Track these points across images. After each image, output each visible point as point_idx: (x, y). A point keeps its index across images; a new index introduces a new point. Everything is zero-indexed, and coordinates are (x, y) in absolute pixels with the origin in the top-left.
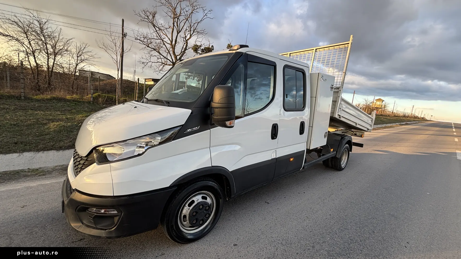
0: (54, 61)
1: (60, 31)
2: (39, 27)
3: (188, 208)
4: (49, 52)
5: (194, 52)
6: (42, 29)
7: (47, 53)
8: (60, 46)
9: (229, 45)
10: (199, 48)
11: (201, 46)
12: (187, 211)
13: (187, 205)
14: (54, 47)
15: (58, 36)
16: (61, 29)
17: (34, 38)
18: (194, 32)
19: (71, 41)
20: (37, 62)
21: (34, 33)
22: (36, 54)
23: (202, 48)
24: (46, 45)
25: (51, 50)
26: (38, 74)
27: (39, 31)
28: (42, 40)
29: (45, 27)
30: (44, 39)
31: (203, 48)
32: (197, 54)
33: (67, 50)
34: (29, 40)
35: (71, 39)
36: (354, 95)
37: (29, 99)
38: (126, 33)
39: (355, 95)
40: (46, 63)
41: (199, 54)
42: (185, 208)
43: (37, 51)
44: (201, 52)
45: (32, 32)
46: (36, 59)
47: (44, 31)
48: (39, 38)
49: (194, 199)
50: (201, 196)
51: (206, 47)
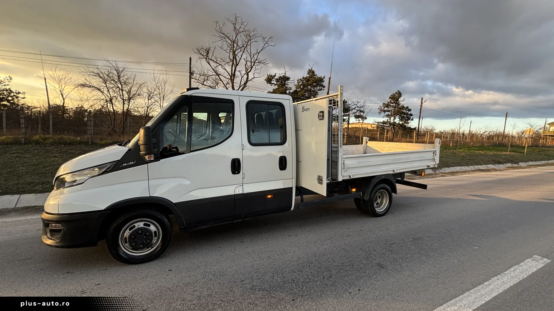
0: (129, 106)
1: (135, 77)
2: (117, 75)
3: (129, 231)
4: (124, 98)
5: (268, 83)
6: (119, 77)
7: (123, 99)
8: (134, 90)
9: (309, 70)
10: (273, 78)
11: (275, 76)
12: (127, 234)
13: (128, 229)
14: (129, 92)
15: (132, 82)
16: (135, 75)
17: (113, 86)
18: (254, 63)
19: (143, 85)
20: (114, 108)
21: (112, 82)
22: (113, 101)
23: (276, 77)
24: (122, 91)
25: (126, 96)
26: (114, 120)
27: (116, 79)
28: (118, 87)
29: (122, 75)
30: (120, 87)
31: (278, 77)
32: (272, 85)
33: (139, 95)
34: (108, 89)
35: (144, 83)
36: (506, 119)
37: (95, 144)
38: (194, 71)
39: (508, 119)
40: (122, 108)
41: (273, 85)
42: (127, 231)
43: (114, 98)
44: (275, 83)
45: (111, 81)
46: (114, 106)
47: (121, 79)
48: (116, 85)
49: (136, 225)
50: (144, 223)
51: (281, 76)
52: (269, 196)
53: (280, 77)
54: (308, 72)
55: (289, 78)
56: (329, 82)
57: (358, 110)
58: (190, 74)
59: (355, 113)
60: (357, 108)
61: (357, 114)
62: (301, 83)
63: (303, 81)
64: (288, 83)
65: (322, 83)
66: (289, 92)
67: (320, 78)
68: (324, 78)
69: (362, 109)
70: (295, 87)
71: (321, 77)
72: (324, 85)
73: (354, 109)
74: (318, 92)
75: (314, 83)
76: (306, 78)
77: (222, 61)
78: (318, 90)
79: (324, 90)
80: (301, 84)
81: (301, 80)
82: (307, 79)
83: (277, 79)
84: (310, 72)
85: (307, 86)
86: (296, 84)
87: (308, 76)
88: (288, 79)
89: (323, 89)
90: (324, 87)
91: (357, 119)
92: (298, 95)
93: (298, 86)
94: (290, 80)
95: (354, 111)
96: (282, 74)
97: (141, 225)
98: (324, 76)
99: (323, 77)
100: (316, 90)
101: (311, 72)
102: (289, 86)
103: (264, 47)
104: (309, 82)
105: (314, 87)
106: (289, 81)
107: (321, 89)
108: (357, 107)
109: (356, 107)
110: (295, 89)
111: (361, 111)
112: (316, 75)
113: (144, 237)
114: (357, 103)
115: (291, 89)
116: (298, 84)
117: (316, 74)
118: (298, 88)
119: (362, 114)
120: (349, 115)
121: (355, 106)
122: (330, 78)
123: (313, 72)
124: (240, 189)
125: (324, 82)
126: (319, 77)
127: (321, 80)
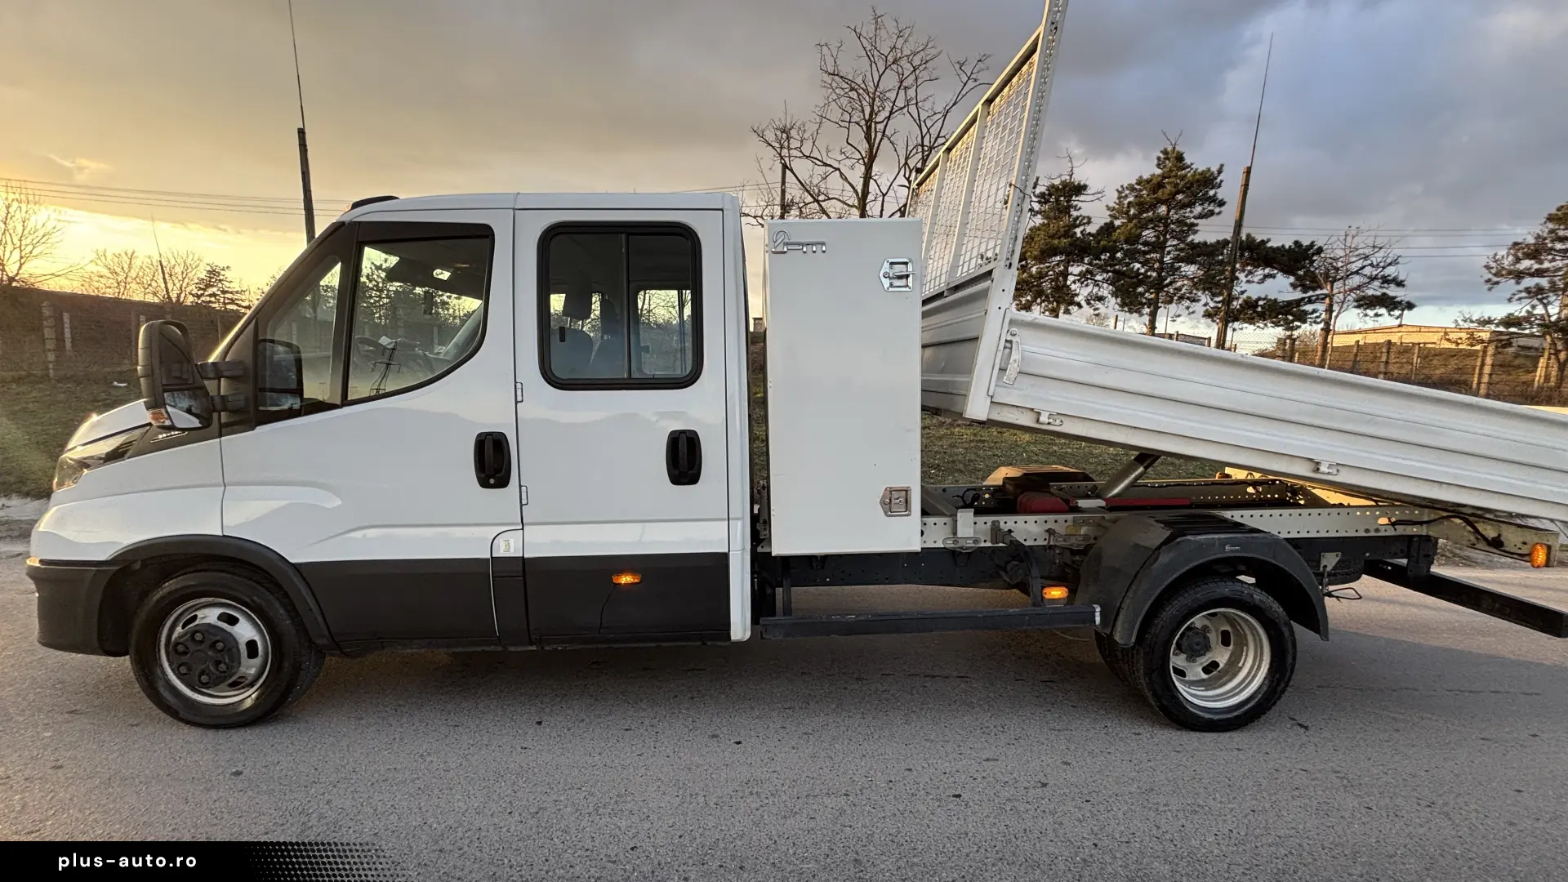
9: (1165, 152)
13: (181, 624)
23: (1039, 190)
31: (1043, 189)
42: (177, 628)
51: (1057, 182)
52: (626, 579)
53: (1053, 186)
54: (1159, 158)
55: (1085, 187)
56: (1246, 186)
57: (1373, 279)
58: (782, 209)
59: (1356, 289)
60: (1368, 271)
61: (1370, 292)
62: (1131, 199)
63: (1141, 190)
64: (1080, 204)
65: (1211, 193)
66: (1081, 232)
67: (1203, 173)
68: (1220, 172)
69: (1390, 271)
70: (1109, 213)
71: (1209, 170)
72: (1220, 196)
73: (1357, 273)
74: (1197, 225)
75: (1178, 193)
76: (1148, 181)
77: (843, 156)
78: (1195, 218)
79: (1219, 213)
80: (1130, 203)
81: (1132, 188)
82: (1154, 185)
83: (1042, 195)
84: (1169, 159)
85: (1153, 207)
86: (1112, 205)
87: (1159, 171)
88: (1080, 189)
89: (1217, 210)
90: (1222, 204)
91: (1369, 312)
92: (1114, 238)
93: (1115, 212)
94: (1089, 191)
95: (1356, 280)
96: (1060, 176)
97: (210, 616)
98: (1222, 166)
99: (1214, 169)
100: (1188, 218)
101: (1174, 160)
102: (1083, 212)
103: (963, 92)
104: (1160, 192)
105: (1181, 208)
106: (1082, 198)
107: (1211, 213)
108: (1371, 265)
109: (1364, 267)
110: (1108, 220)
111: (1386, 280)
112: (1188, 167)
113: (210, 653)
114: (1367, 251)
115: (1089, 222)
116: (1120, 203)
117: (1188, 161)
118: (1116, 218)
119: (1392, 291)
120: (1330, 296)
121: (1359, 264)
122: (1248, 172)
123: (1180, 158)
124: (512, 542)
125: (1219, 186)
126: (1200, 170)
127: (1208, 180)
